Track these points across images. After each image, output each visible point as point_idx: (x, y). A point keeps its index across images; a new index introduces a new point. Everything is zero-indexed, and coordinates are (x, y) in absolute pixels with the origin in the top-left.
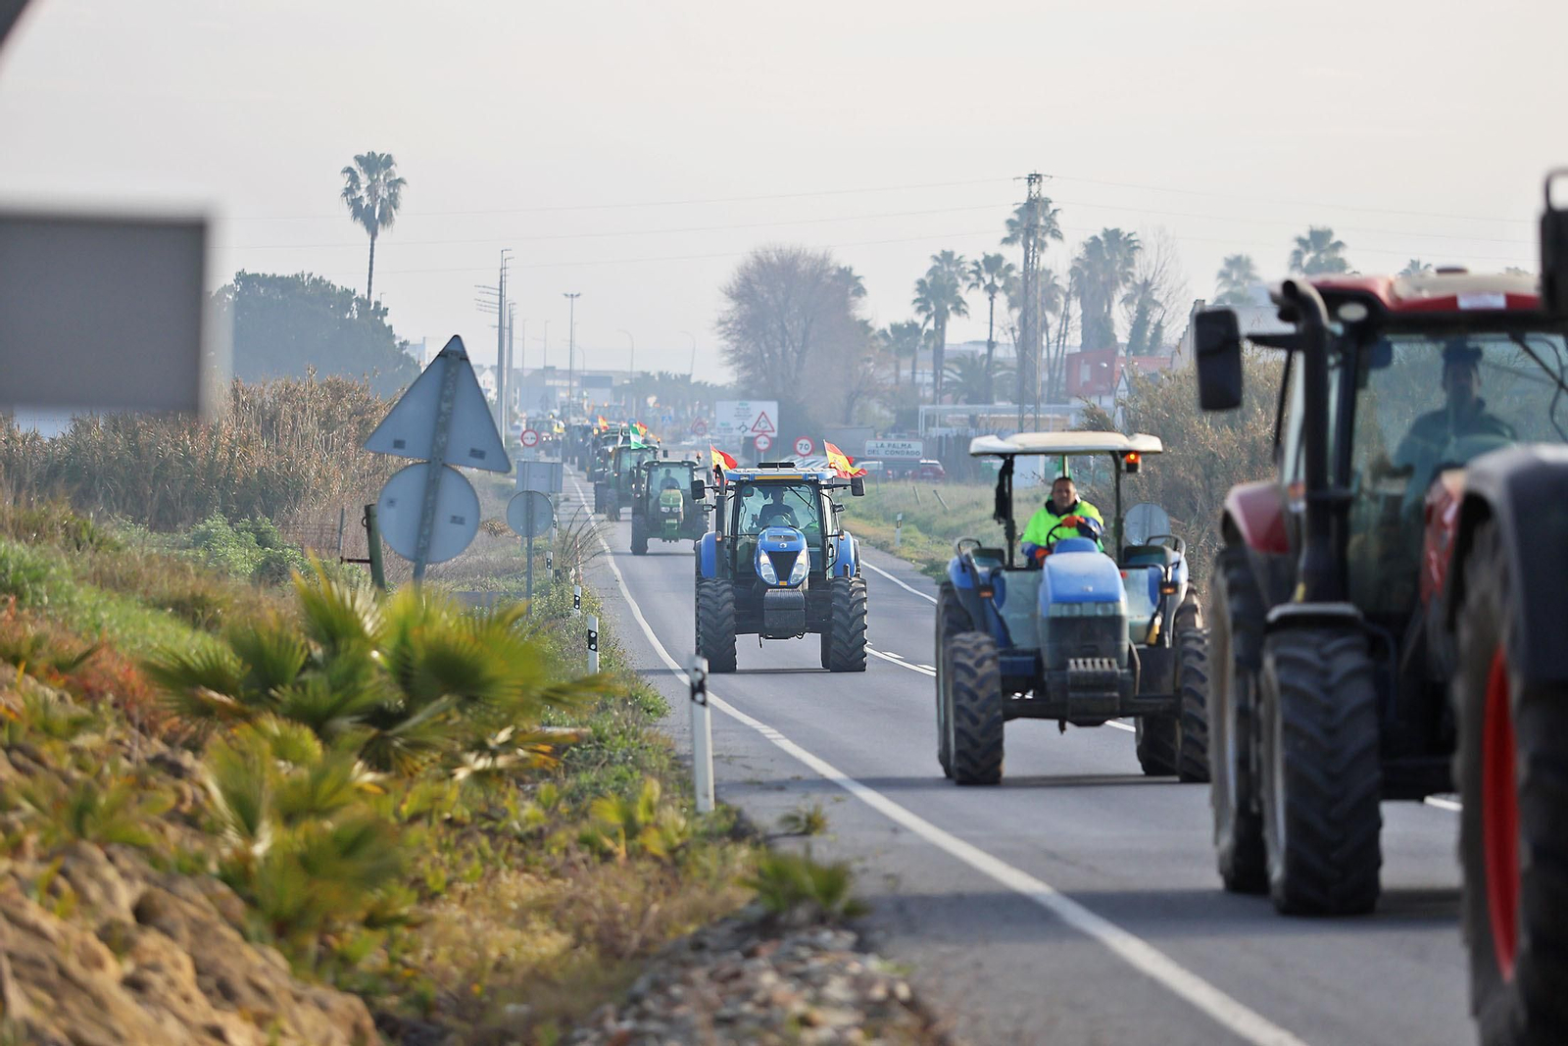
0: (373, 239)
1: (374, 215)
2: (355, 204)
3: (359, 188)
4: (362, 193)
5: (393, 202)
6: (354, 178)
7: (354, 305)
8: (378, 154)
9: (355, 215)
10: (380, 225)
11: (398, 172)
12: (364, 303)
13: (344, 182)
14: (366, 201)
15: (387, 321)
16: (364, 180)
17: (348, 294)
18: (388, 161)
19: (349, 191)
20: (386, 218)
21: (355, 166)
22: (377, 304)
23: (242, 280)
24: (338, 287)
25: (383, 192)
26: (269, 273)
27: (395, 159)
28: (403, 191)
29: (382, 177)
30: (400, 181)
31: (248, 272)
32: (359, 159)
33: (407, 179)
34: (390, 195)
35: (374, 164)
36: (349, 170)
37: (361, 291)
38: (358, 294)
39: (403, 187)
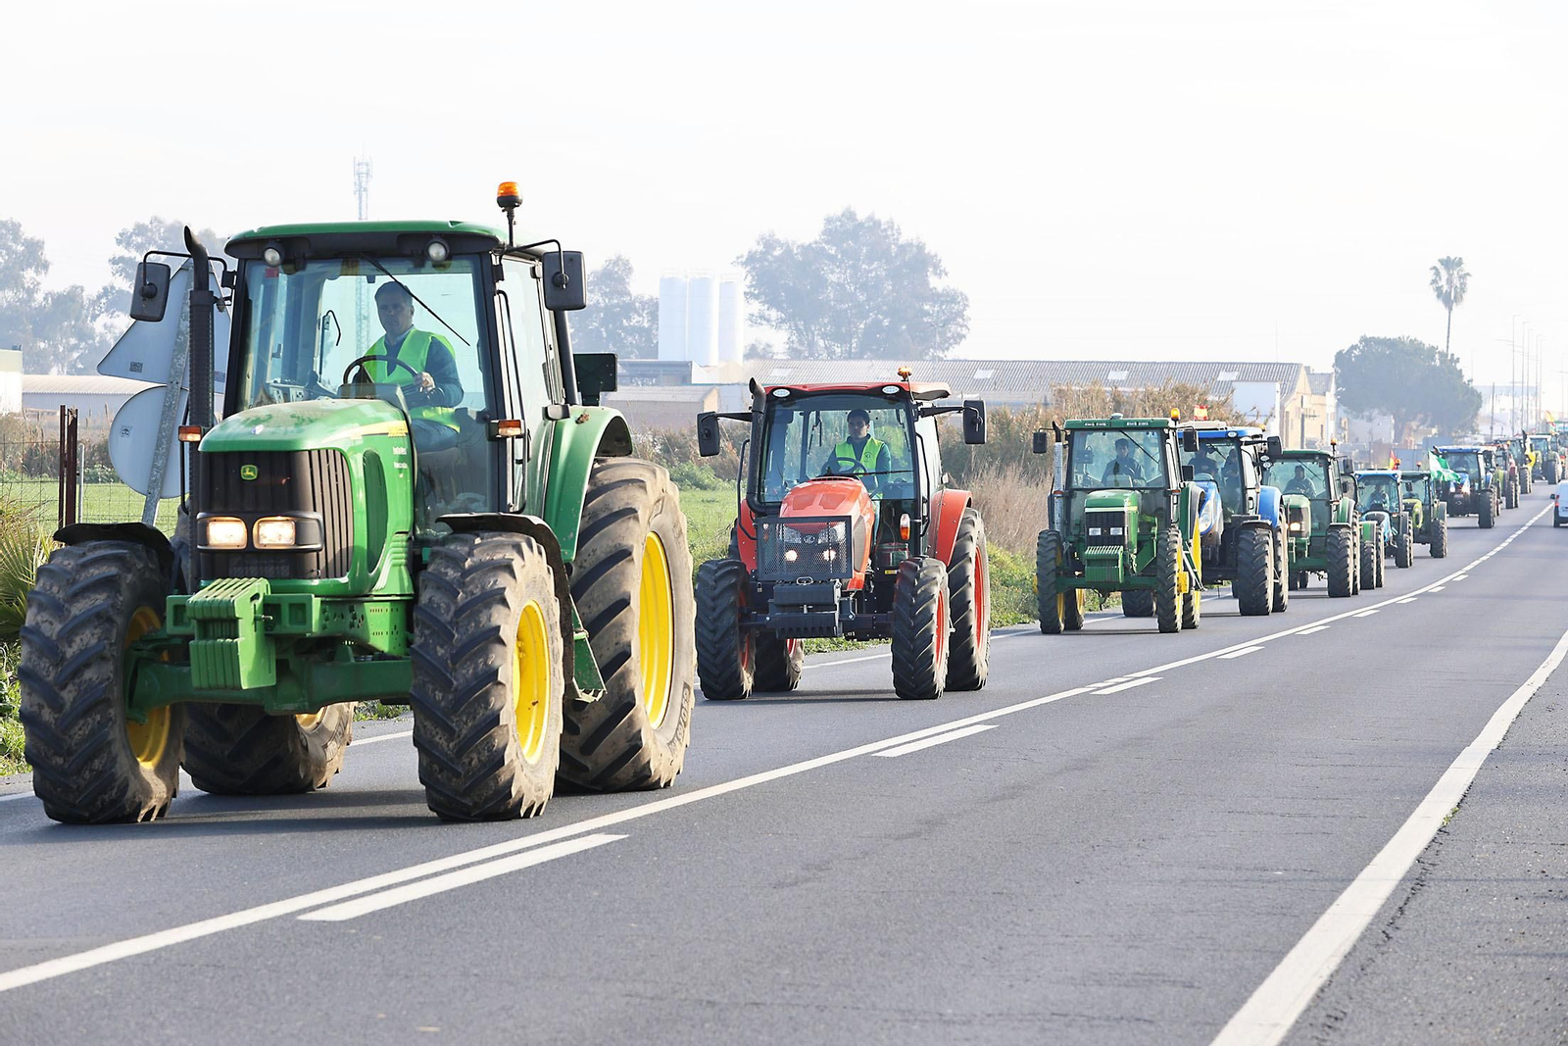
0: (1450, 313)
1: (1449, 298)
2: (1439, 290)
3: (1440, 279)
4: (1443, 282)
5: (1463, 290)
6: (1437, 273)
7: (1437, 356)
8: (1452, 258)
9: (1438, 296)
10: (1455, 304)
11: (1466, 268)
12: (1443, 355)
13: (1431, 275)
14: (1445, 288)
15: (1459, 366)
16: (1444, 274)
17: (1433, 349)
18: (1460, 262)
19: (1434, 282)
20: (1458, 298)
21: (1438, 265)
22: (1453, 355)
23: (1364, 341)
24: (1427, 346)
25: (1456, 282)
26: (1382, 336)
27: (1464, 261)
28: (1469, 280)
29: (1455, 272)
30: (1468, 274)
31: (1368, 336)
32: (1441, 261)
33: (1471, 273)
34: (1461, 284)
35: (1449, 264)
36: (1435, 268)
37: (1442, 347)
38: (1440, 349)
39: (1468, 277)
